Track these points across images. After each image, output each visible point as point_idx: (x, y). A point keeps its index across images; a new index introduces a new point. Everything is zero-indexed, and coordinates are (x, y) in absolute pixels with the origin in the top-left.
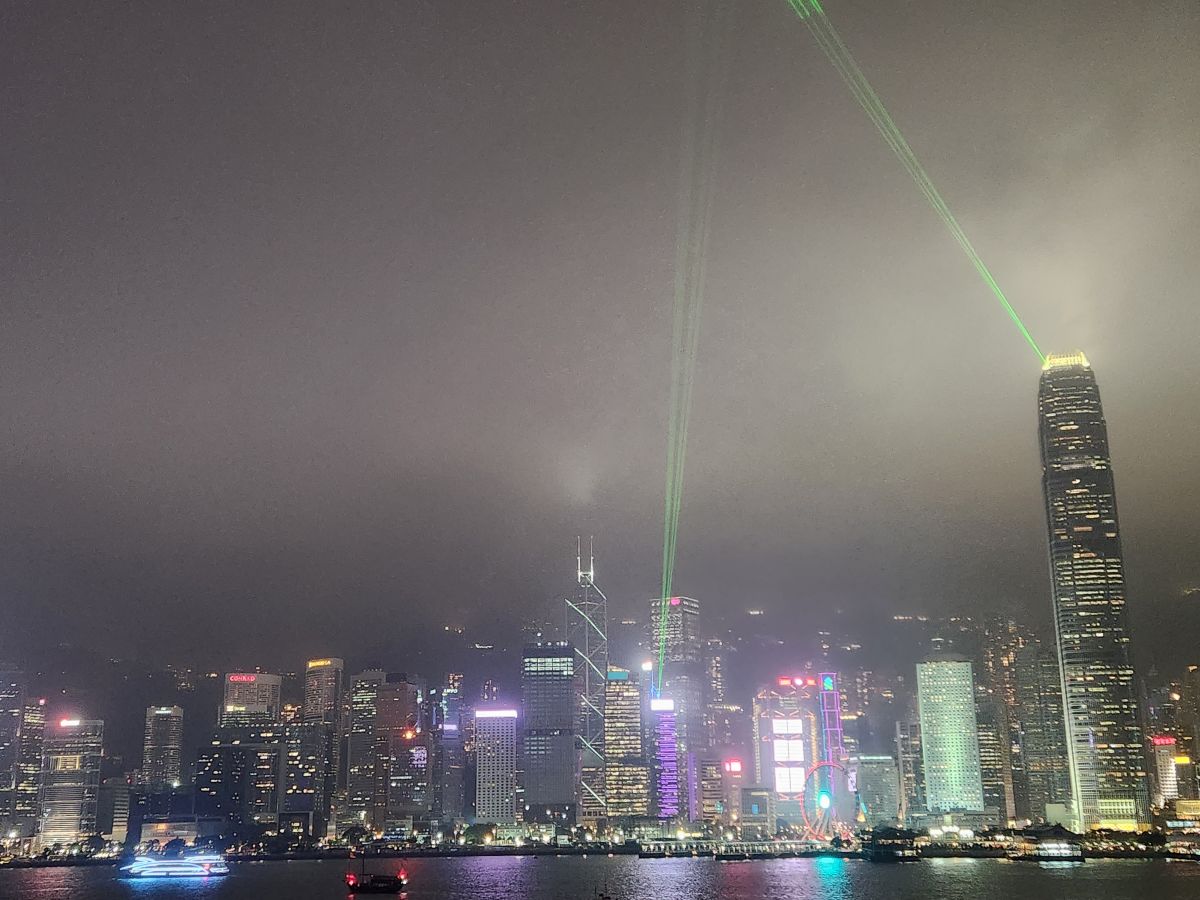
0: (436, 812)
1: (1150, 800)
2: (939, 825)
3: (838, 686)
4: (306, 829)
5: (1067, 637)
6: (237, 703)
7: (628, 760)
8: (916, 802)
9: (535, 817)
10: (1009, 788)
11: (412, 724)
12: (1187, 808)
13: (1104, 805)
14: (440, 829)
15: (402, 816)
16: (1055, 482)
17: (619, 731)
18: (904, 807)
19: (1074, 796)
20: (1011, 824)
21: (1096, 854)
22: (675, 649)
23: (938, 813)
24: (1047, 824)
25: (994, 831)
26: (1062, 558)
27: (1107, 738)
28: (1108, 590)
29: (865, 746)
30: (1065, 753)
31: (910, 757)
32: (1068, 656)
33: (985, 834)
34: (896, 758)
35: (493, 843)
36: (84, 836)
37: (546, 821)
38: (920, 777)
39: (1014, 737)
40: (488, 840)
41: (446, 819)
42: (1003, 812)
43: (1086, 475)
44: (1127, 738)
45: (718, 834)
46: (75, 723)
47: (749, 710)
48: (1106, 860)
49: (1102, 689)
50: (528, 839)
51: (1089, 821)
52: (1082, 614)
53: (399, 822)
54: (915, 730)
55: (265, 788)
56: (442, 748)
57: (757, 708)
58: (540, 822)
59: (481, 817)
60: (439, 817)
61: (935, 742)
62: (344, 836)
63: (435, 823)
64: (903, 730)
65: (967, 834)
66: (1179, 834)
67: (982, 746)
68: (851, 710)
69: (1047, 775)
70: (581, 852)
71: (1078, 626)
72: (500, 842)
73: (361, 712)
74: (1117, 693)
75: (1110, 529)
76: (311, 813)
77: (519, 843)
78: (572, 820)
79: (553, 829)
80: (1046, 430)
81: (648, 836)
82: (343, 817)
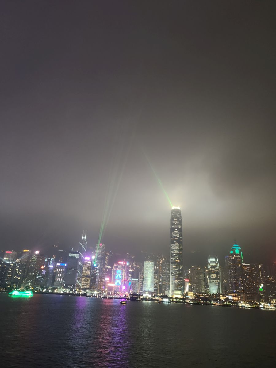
0: (45, 285)
1: (184, 292)
2: (145, 294)
3: (129, 264)
4: (17, 286)
5: (172, 259)
6: (6, 257)
7: (87, 276)
8: (142, 289)
9: (66, 287)
10: (159, 287)
11: (43, 265)
12: (190, 294)
13: (176, 292)
15: (38, 285)
16: (172, 229)
17: (86, 270)
18: (139, 290)
19: (170, 290)
20: (158, 295)
21: (173, 302)
22: (99, 254)
23: (145, 291)
24: (165, 295)
25: (155, 296)
26: (172, 244)
27: (177, 279)
28: (180, 250)
29: (133, 277)
30: (169, 281)
31: (141, 280)
32: (172, 262)
33: (153, 296)
34: (138, 280)
37: (68, 288)
38: (142, 284)
39: (160, 278)
41: (47, 286)
42: (157, 292)
43: (178, 229)
44: (180, 279)
45: (102, 293)
47: (112, 268)
48: (175, 303)
49: (177, 269)
50: (64, 292)
51: (172, 295)
52: (175, 254)
53: (37, 286)
54: (143, 274)
55: (9, 276)
56: (49, 271)
57: (113, 267)
58: (67, 288)
59: (55, 286)
60: (46, 285)
61: (146, 277)
62: (25, 288)
63: (45, 287)
64: (141, 274)
65: (150, 296)
66: (188, 299)
67: (154, 278)
68: (131, 269)
69: (166, 285)
70: (74, 295)
71: (174, 257)
72: (58, 292)
73: (33, 262)
74: (179, 270)
75: (181, 239)
76: (18, 283)
77: (62, 292)
78: (73, 288)
79: (69, 290)
80: (172, 220)
81: (88, 292)
82: (26, 284)
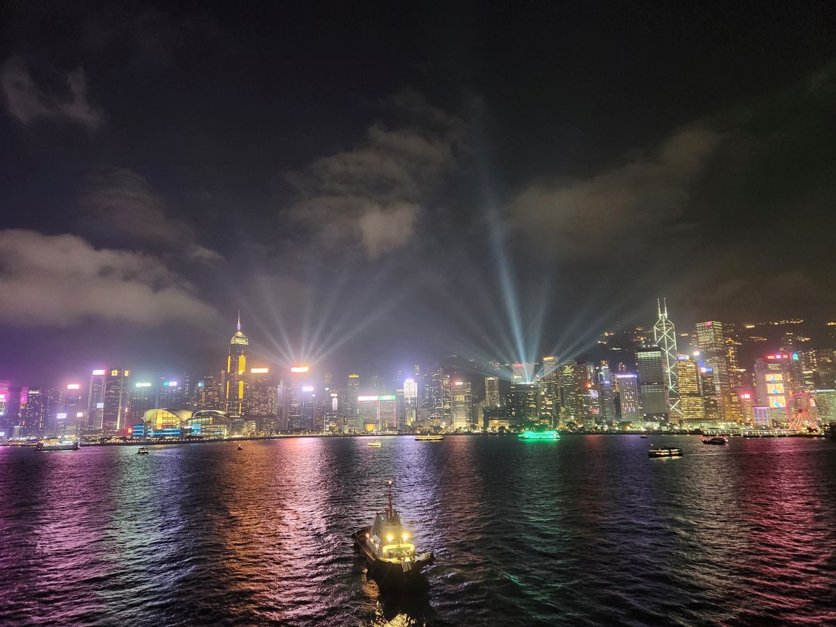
0: (604, 417)
6: (518, 375)
7: (691, 394)
9: (649, 418)
11: (590, 381)
14: (607, 423)
15: (590, 418)
22: (711, 345)
35: (632, 430)
36: (469, 425)
37: (654, 420)
40: (628, 428)
46: (461, 383)
50: (647, 428)
53: (589, 421)
55: (533, 407)
56: (604, 391)
59: (624, 418)
72: (635, 429)
